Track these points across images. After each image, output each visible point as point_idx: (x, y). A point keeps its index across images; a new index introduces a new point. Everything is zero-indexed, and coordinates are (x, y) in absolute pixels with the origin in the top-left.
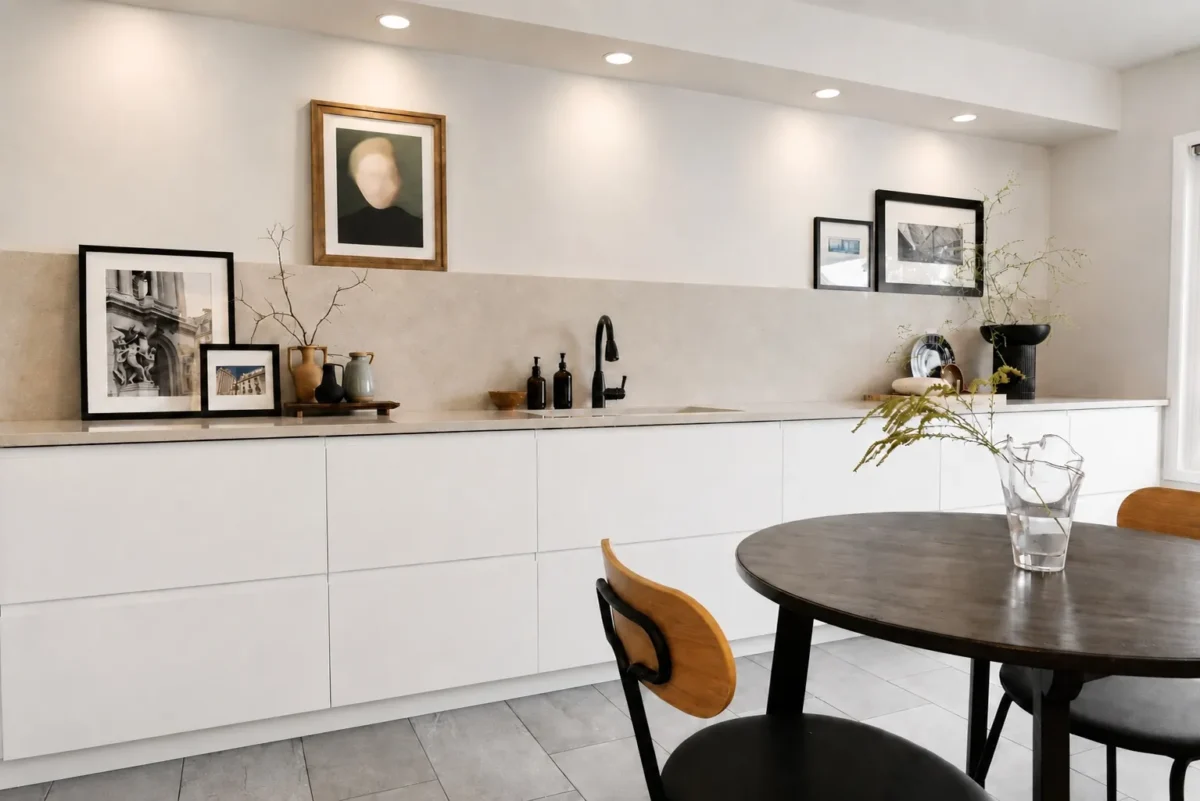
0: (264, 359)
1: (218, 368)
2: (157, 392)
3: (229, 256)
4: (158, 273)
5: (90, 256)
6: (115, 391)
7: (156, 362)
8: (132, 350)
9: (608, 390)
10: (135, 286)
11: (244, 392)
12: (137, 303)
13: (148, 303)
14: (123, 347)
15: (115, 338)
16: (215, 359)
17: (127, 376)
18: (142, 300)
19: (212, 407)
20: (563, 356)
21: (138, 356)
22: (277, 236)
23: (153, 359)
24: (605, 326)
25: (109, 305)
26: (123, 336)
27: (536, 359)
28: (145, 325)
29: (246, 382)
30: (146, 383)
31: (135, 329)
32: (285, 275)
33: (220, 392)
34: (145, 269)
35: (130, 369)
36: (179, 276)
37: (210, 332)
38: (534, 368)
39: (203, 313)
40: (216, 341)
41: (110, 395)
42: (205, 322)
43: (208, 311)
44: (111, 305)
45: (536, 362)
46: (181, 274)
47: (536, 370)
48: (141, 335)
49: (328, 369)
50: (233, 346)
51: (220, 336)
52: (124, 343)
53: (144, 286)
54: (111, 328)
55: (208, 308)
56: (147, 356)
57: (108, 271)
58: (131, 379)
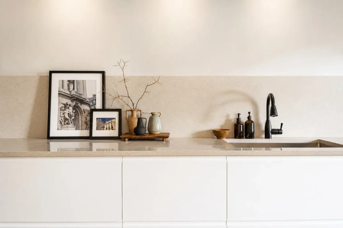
0: (115, 115)
1: (97, 119)
2: (75, 129)
3: (103, 73)
4: (77, 81)
5: (53, 75)
6: (60, 128)
7: (75, 116)
8: (67, 111)
9: (272, 130)
10: (68, 86)
11: (107, 129)
12: (69, 93)
13: (73, 93)
14: (63, 110)
15: (60, 107)
16: (96, 115)
17: (64, 122)
18: (71, 92)
19: (94, 135)
20: (249, 113)
21: (68, 114)
22: (122, 65)
23: (74, 115)
24: (271, 99)
25: (59, 94)
26: (64, 106)
27: (239, 114)
28: (72, 101)
29: (108, 125)
30: (71, 125)
31: (68, 103)
32: (126, 80)
33: (97, 129)
34: (72, 79)
35: (66, 119)
36: (84, 82)
37: (95, 104)
38: (237, 119)
39: (92, 96)
40: (97, 108)
41: (58, 129)
42: (94, 100)
43: (95, 96)
44: (60, 94)
45: (239, 116)
46: (85, 80)
47: (238, 119)
48: (70, 105)
49: (140, 120)
50: (104, 109)
51: (99, 105)
52: (63, 109)
53: (71, 87)
54: (59, 103)
55: (94, 94)
56: (72, 114)
57: (59, 81)
58: (66, 123)
